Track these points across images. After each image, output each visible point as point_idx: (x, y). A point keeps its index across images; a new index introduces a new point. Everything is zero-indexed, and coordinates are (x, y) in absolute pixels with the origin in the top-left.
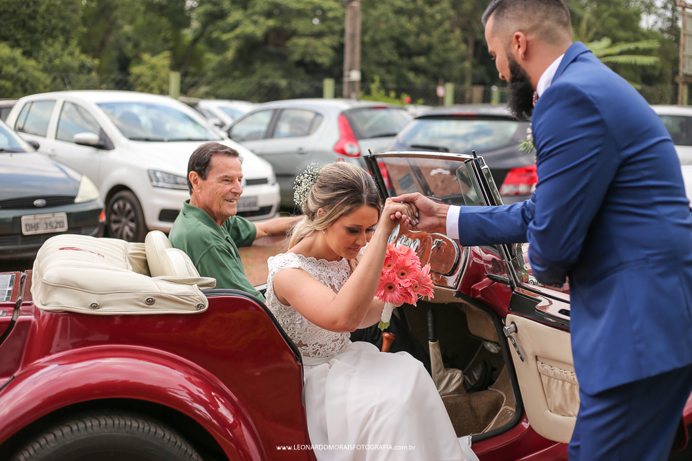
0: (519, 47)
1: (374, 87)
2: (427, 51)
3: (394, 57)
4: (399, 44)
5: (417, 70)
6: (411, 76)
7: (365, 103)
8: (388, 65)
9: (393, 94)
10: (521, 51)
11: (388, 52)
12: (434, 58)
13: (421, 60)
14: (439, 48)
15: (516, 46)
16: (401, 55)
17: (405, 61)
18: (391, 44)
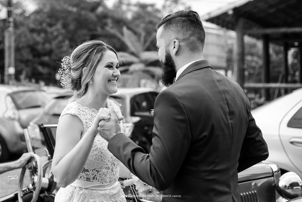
0: (174, 47)
1: (22, 77)
2: (50, 53)
3: (30, 57)
4: (33, 49)
5: (43, 64)
6: (40, 69)
7: (21, 88)
8: (26, 62)
9: (33, 81)
10: (175, 50)
11: (27, 55)
12: (54, 57)
13: (46, 59)
14: (57, 51)
15: (173, 47)
16: (34, 56)
17: (37, 59)
18: (28, 50)
